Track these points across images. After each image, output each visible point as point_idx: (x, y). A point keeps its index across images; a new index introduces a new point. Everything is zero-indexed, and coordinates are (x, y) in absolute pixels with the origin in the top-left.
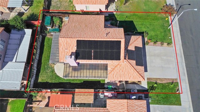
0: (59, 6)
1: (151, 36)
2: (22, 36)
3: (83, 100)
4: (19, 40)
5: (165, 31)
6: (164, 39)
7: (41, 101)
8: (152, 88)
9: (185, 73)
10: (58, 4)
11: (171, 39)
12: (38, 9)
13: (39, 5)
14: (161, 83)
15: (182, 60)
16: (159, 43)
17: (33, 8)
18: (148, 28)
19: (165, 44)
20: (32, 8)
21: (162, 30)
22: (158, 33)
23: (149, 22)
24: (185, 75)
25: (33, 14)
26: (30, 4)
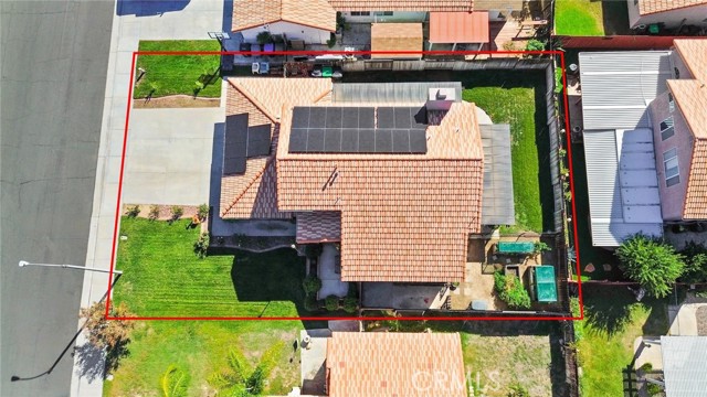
0: (519, 366)
1: (185, 239)
2: (621, 220)
3: (401, 30)
4: (626, 203)
5: (136, 259)
6: (144, 231)
7: (513, 39)
8: (208, 80)
9: (109, 125)
10: (525, 372)
11: (121, 235)
12: (600, 353)
13: (598, 376)
14: (184, 93)
15: (104, 166)
16: (165, 217)
17: (619, 357)
18: (191, 272)
19: (144, 213)
20: (623, 357)
21: (145, 263)
22: (159, 254)
23: (186, 297)
24: (110, 119)
25: (610, 330)
26: (633, 376)
